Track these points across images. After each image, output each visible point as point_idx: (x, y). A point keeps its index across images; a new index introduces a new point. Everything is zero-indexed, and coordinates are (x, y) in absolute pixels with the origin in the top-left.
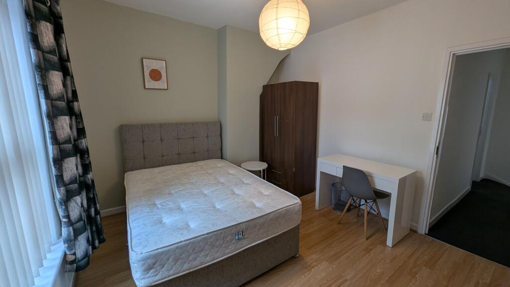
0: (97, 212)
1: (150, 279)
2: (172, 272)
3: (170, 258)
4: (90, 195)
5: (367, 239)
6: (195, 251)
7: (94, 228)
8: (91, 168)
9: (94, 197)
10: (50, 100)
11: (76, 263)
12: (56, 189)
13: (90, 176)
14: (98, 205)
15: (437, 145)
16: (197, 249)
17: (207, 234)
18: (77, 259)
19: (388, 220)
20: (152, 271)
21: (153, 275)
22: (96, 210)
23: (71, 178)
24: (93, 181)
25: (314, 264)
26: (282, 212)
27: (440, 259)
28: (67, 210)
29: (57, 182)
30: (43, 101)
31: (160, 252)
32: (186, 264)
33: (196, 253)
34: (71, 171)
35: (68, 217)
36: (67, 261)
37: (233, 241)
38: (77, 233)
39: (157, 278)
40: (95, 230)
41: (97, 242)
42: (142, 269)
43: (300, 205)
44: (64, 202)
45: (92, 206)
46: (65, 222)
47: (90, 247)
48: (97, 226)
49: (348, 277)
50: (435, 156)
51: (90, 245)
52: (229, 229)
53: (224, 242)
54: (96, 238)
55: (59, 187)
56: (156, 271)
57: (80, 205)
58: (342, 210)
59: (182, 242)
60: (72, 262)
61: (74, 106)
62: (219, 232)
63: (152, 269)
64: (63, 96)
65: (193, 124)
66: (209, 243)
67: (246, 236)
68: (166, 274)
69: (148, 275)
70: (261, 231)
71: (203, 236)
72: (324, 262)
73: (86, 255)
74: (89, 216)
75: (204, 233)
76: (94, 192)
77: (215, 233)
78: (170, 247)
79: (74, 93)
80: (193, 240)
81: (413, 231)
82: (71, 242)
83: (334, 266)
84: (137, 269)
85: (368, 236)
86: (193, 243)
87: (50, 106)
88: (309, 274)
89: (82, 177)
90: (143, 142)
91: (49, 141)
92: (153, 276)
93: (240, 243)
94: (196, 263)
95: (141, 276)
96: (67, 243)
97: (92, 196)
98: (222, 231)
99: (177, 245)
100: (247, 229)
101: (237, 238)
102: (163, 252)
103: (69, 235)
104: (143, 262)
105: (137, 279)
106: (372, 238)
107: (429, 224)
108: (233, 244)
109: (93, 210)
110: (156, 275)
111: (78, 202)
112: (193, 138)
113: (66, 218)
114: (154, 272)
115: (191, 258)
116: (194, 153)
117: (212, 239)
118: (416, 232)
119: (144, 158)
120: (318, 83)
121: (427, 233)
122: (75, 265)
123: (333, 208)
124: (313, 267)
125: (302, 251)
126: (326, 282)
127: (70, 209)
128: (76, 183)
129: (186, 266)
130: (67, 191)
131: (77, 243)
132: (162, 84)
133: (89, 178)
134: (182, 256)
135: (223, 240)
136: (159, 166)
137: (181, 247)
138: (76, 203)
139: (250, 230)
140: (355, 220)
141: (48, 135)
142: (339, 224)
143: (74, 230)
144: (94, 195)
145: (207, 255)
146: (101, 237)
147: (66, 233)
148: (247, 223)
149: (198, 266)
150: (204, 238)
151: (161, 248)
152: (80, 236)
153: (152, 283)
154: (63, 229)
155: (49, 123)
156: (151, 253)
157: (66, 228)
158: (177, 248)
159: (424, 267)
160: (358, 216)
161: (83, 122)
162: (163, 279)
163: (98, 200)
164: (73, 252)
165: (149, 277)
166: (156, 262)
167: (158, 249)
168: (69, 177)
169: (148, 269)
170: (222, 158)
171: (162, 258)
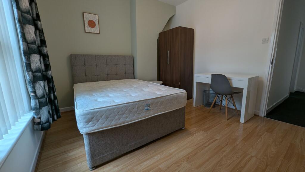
0: (55, 98)
1: (90, 128)
2: (104, 125)
3: (102, 116)
4: (50, 85)
5: (228, 120)
6: (119, 113)
7: (53, 107)
8: (50, 68)
9: (53, 87)
10: (20, 11)
11: (41, 124)
12: (26, 72)
13: (50, 73)
14: (55, 93)
15: (272, 58)
16: (120, 112)
17: (127, 103)
18: (42, 122)
19: (240, 111)
20: (91, 123)
21: (91, 125)
22: (54, 96)
23: (36, 68)
24: (52, 77)
25: (195, 132)
26: (175, 96)
27: (275, 128)
28: (34, 87)
29: (27, 68)
30: (15, 10)
31: (96, 111)
32: (113, 121)
33: (120, 115)
34: (36, 63)
35: (35, 92)
36: (35, 123)
37: (144, 111)
38: (41, 105)
39: (94, 128)
40: (54, 108)
41: (55, 117)
42: (85, 120)
43: (186, 93)
44: (32, 82)
45: (52, 92)
46: (33, 96)
47: (51, 118)
48: (55, 106)
49: (218, 138)
50: (271, 65)
51: (51, 117)
52: (141, 102)
53: (138, 110)
54: (55, 113)
55: (28, 71)
56: (93, 123)
57: (43, 88)
58: (210, 107)
59: (110, 106)
60: (39, 124)
61: (38, 24)
62: (135, 103)
63: (90, 121)
64: (30, 12)
65: (116, 56)
66: (128, 109)
67: (152, 109)
68: (100, 126)
69: (88, 125)
70: (161, 107)
71: (124, 105)
72: (202, 131)
73: (48, 121)
74: (50, 98)
75: (125, 103)
76: (53, 84)
77: (132, 103)
78: (103, 109)
79: (38, 15)
80: (118, 106)
81: (256, 116)
82: (37, 110)
83: (208, 133)
84: (81, 121)
85: (228, 118)
86: (118, 108)
87: (20, 16)
88: (192, 137)
89: (44, 72)
90: (85, 65)
91: (20, 39)
92: (92, 127)
93: (148, 112)
94: (120, 121)
95: (83, 126)
96: (35, 110)
97: (51, 86)
98: (136, 103)
99: (107, 108)
100: (153, 104)
101: (146, 109)
102: (98, 112)
103: (36, 105)
104: (84, 116)
105: (81, 128)
106: (230, 119)
107: (267, 111)
108: (144, 112)
109: (52, 95)
110: (94, 126)
111: (41, 85)
112: (116, 65)
113: (33, 93)
114: (92, 124)
115: (116, 118)
116: (117, 74)
117: (130, 107)
118: (258, 116)
119: (86, 76)
120: (193, 29)
121: (265, 116)
122: (41, 126)
123: (204, 106)
124: (194, 134)
125: (186, 126)
126: (203, 140)
127: (36, 88)
128: (40, 72)
129: (113, 123)
130: (34, 77)
131: (42, 112)
132: (96, 30)
133: (50, 74)
134: (111, 116)
135: (137, 108)
136: (95, 81)
137: (110, 110)
138: (40, 85)
139: (155, 104)
140: (219, 111)
141: (19, 35)
142: (209, 113)
143: (39, 103)
144: (53, 85)
145: (127, 117)
146: (58, 114)
147: (34, 103)
148: (153, 100)
149: (121, 124)
150: (125, 106)
151: (97, 109)
152: (44, 107)
153: (91, 131)
154: (31, 100)
155: (20, 26)
156: (90, 111)
157: (33, 100)
158: (107, 110)
159: (265, 132)
160: (220, 109)
161: (44, 36)
162: (98, 129)
163: (55, 89)
164: (39, 117)
165: (89, 127)
166: (93, 117)
167: (94, 109)
168: (35, 67)
169: (88, 121)
170: (134, 78)
171: (97, 115)
